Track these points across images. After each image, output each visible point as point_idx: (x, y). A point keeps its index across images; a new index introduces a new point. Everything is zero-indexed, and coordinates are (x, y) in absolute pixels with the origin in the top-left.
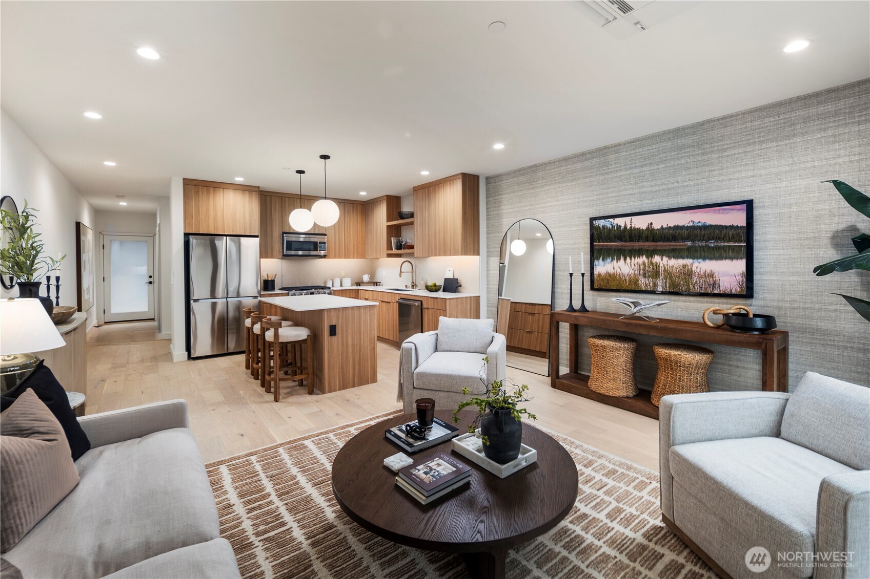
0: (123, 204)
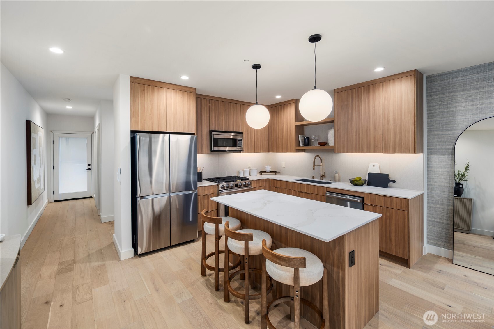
0: (69, 107)
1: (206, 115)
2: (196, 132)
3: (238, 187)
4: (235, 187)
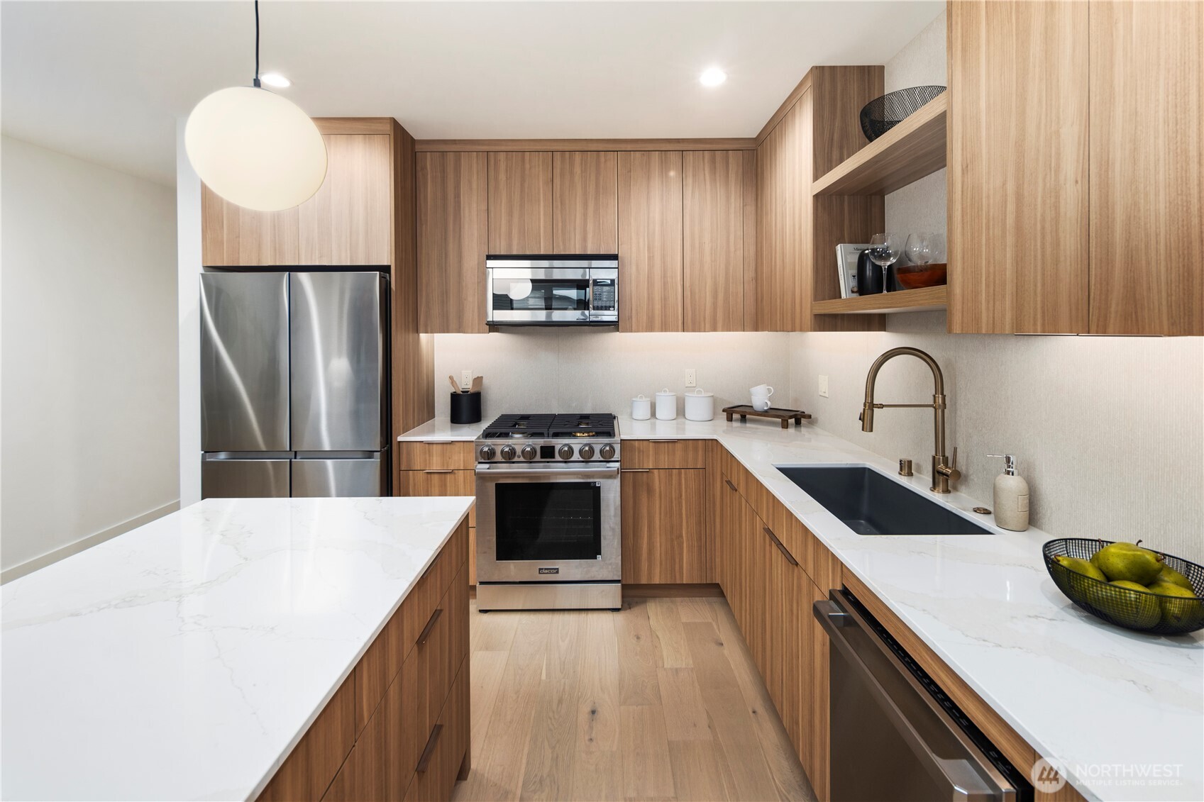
1: (474, 205)
2: (393, 261)
3: (554, 457)
4: (542, 458)
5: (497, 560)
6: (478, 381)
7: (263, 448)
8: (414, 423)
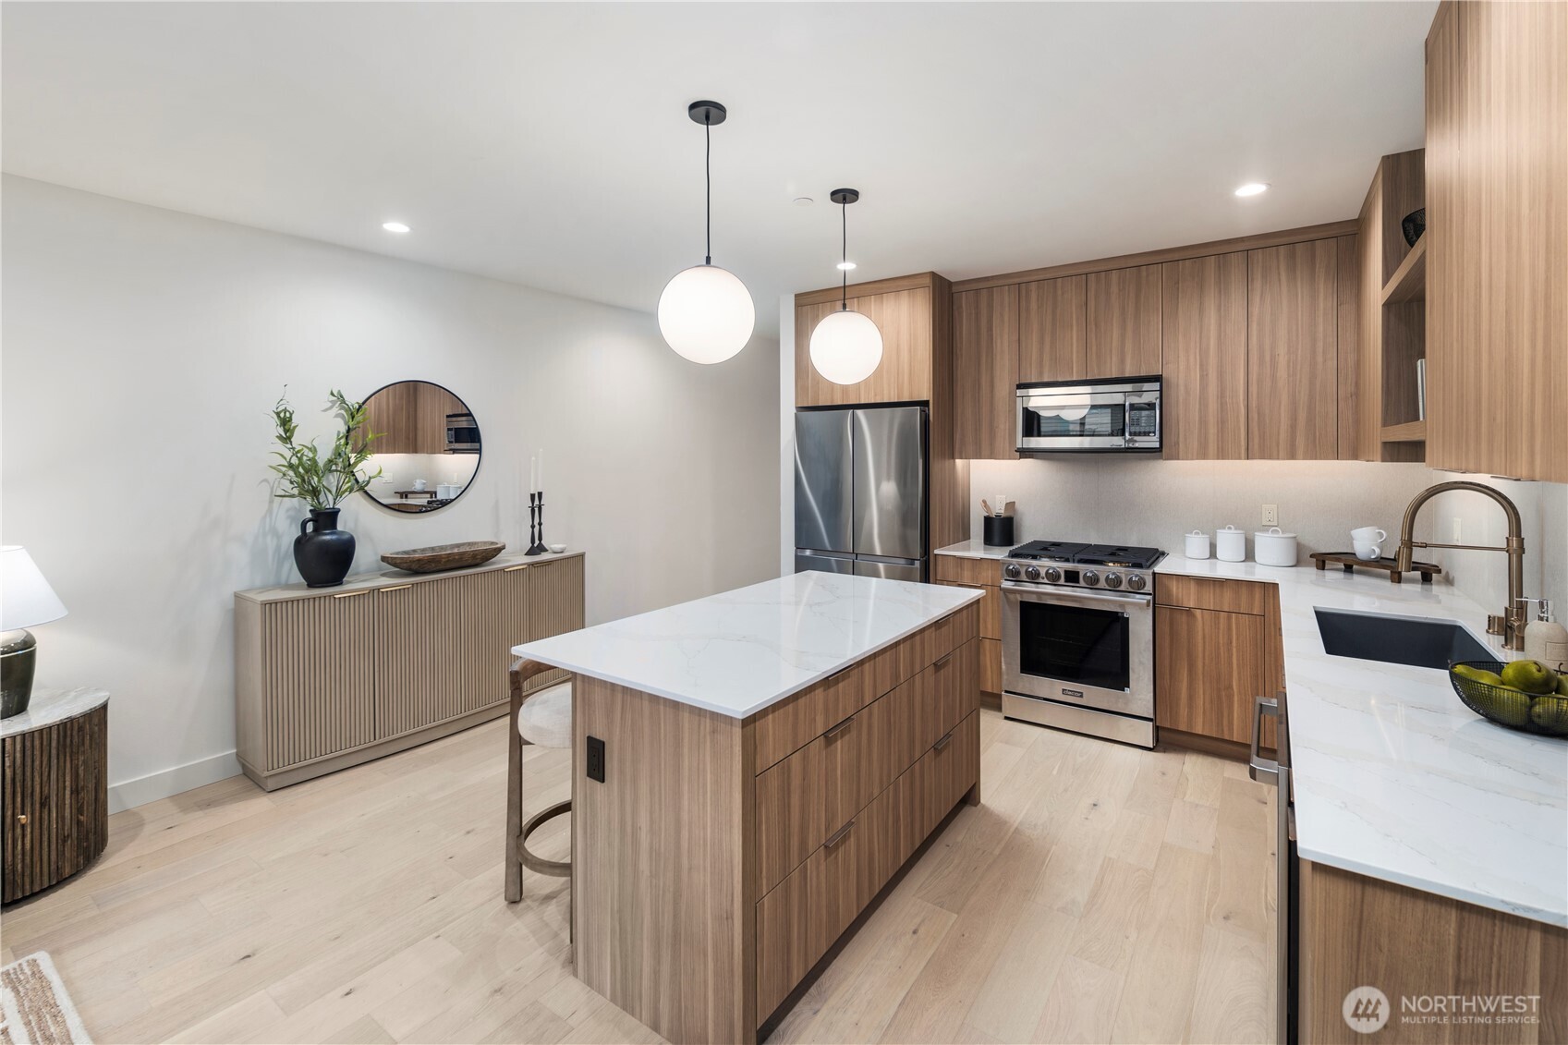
1: (1006, 337)
2: (931, 396)
3: (1078, 582)
4: (1066, 581)
5: (1022, 672)
6: (1010, 505)
7: (829, 547)
8: (949, 540)
